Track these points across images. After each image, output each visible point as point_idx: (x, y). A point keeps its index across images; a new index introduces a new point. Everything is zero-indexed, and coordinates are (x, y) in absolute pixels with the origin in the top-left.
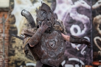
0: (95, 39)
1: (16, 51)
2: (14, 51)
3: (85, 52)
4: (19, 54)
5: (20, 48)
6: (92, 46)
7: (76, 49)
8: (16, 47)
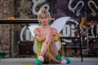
0: (89, 2)
1: (21, 14)
2: (19, 14)
3: (80, 14)
4: (24, 16)
5: (24, 11)
6: (86, 9)
7: (72, 12)
8: (20, 10)
